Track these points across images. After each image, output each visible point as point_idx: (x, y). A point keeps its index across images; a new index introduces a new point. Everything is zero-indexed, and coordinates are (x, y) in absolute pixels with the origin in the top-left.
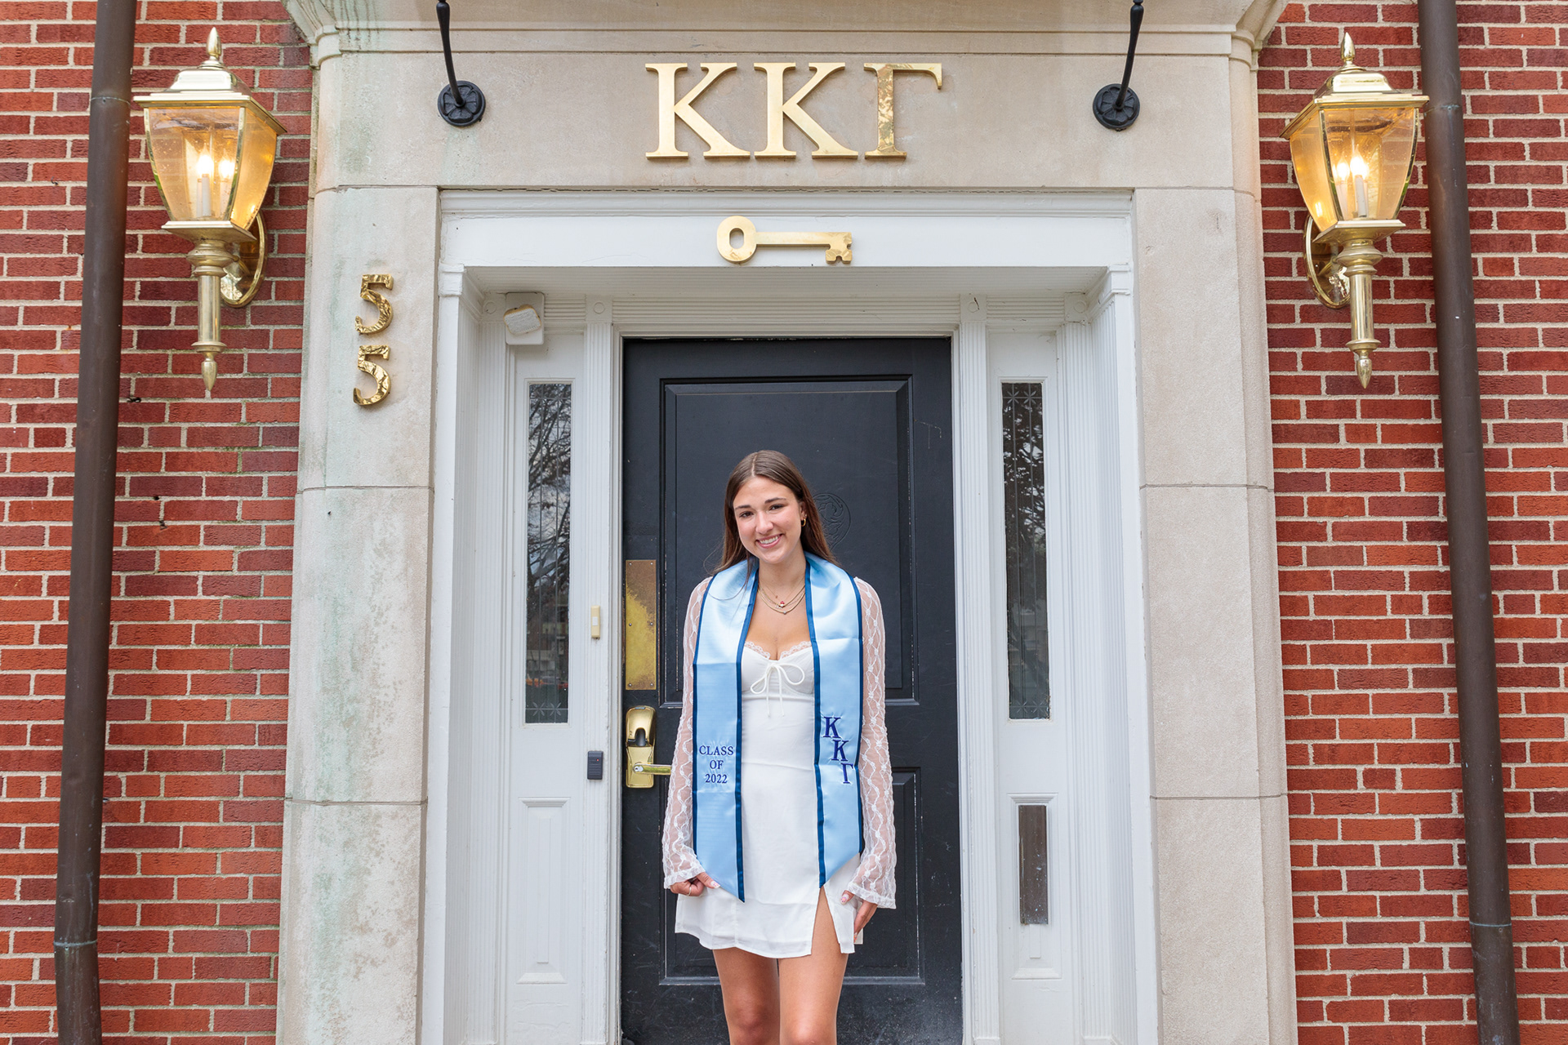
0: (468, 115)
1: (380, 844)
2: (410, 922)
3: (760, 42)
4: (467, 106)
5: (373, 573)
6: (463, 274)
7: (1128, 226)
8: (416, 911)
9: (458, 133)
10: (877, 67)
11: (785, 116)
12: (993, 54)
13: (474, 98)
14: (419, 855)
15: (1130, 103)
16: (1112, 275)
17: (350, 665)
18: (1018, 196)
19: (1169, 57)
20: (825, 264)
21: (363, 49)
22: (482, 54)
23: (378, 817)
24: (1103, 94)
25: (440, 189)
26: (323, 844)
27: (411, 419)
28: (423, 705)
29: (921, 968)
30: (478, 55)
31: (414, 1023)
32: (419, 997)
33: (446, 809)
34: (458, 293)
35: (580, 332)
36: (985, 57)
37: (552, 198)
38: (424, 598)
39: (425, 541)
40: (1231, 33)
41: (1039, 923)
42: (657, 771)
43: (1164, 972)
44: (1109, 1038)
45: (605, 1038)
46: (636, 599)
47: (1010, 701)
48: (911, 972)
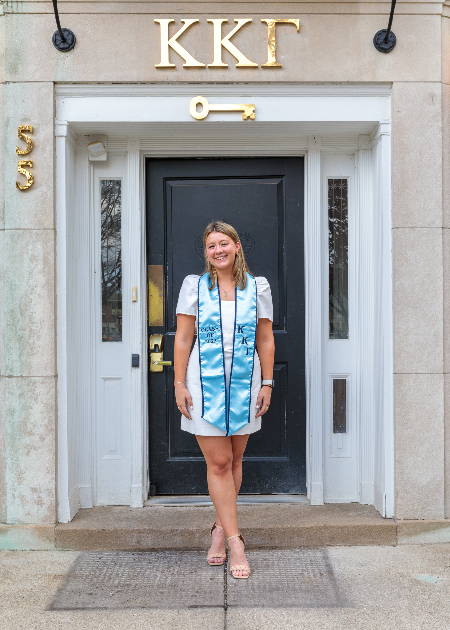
0: (66, 46)
1: (36, 395)
2: (51, 430)
3: (210, 8)
4: (67, 41)
5: (29, 270)
6: (67, 125)
7: (389, 101)
8: (53, 426)
9: (62, 55)
10: (267, 21)
11: (223, 46)
12: (325, 14)
13: (70, 37)
14: (54, 400)
15: (392, 39)
16: (381, 125)
17: (19, 313)
18: (336, 86)
19: (411, 16)
20: (242, 120)
21: (15, 12)
22: (74, 15)
23: (35, 383)
24: (379, 34)
25: (55, 83)
26: (10, 395)
27: (44, 196)
28: (54, 331)
29: (287, 453)
30: (71, 15)
31: (54, 475)
32: (56, 463)
33: (66, 380)
34: (65, 135)
35: (125, 155)
36: (321, 15)
37: (109, 87)
38: (53, 282)
39: (53, 255)
40: (443, 3)
41: (342, 433)
42: (164, 364)
43: (397, 452)
44: (373, 483)
45: (142, 483)
46: (153, 284)
47: (330, 331)
48: (283, 455)
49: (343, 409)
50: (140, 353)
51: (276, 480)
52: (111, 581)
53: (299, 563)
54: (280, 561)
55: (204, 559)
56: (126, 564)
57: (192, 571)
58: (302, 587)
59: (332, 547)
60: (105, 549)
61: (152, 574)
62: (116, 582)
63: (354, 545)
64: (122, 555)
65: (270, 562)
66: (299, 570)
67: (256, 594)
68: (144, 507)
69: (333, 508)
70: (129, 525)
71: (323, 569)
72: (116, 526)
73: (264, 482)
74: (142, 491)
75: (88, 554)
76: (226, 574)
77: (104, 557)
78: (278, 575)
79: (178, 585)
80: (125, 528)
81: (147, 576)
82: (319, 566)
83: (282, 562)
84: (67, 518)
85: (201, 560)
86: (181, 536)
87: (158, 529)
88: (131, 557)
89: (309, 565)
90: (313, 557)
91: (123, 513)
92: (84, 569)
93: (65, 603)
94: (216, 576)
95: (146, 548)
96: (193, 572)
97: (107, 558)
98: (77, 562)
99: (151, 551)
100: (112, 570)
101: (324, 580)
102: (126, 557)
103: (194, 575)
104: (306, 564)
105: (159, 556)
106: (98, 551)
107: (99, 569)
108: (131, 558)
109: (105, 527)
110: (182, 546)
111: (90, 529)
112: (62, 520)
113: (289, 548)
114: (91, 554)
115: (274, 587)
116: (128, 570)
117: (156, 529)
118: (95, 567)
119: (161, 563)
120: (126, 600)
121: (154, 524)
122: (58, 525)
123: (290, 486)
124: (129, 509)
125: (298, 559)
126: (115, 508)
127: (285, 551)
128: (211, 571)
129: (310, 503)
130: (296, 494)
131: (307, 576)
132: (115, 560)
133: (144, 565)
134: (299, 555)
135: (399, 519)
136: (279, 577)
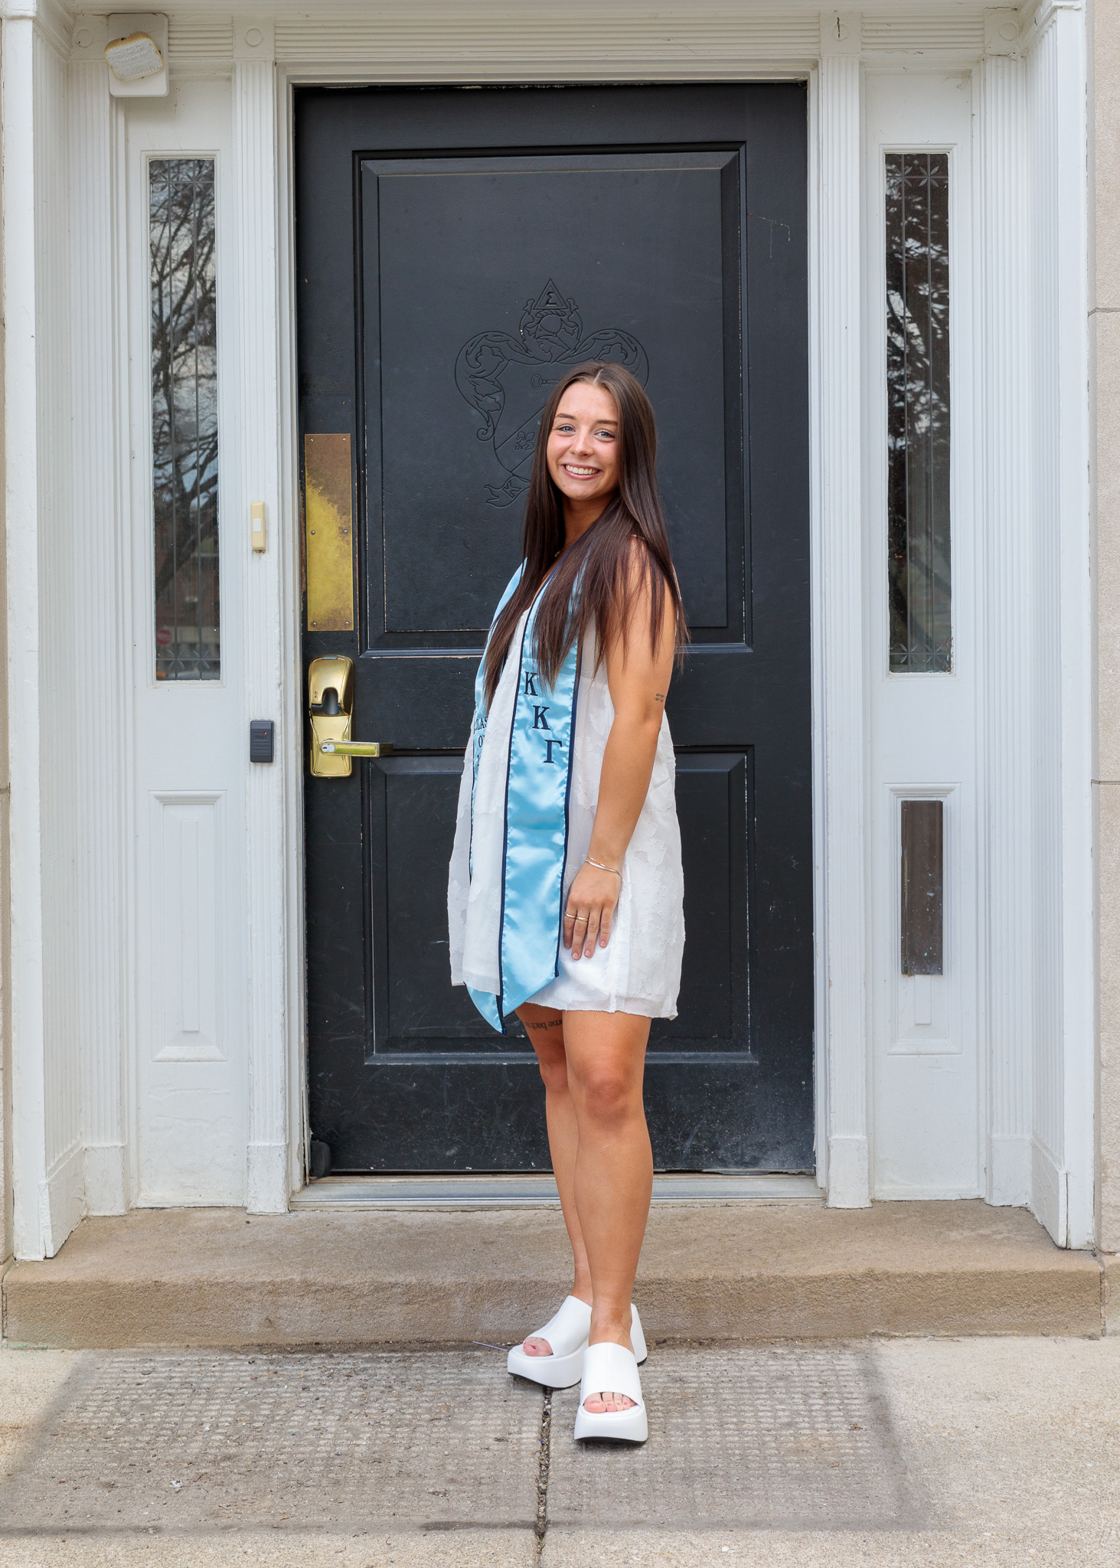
29: (753, 1039)
33: (37, 801)
34: (31, 13)
35: (225, 76)
41: (928, 974)
42: (356, 751)
43: (1104, 1035)
44: (1028, 1137)
45: (284, 1137)
46: (320, 494)
47: (891, 645)
48: (739, 1046)
49: (933, 898)
50: (275, 716)
51: (717, 1126)
52: (177, 1445)
53: (784, 1391)
54: (724, 1385)
55: (480, 1376)
56: (228, 1391)
57: (437, 1413)
58: (789, 1465)
59: (893, 1342)
60: (162, 1344)
61: (310, 1424)
62: (195, 1448)
63: (964, 1335)
64: (217, 1363)
65: (691, 1388)
66: (780, 1413)
67: (641, 1487)
68: (290, 1212)
69: (898, 1216)
70: (239, 1268)
71: (860, 1409)
72: (200, 1271)
73: (679, 1132)
74: (285, 1162)
75: (107, 1359)
76: (549, 1425)
77: (160, 1369)
78: (713, 1427)
79: (392, 1458)
80: (227, 1278)
81: (294, 1430)
82: (846, 1401)
83: (730, 1388)
84: (42, 1244)
85: (468, 1381)
86: (407, 1303)
87: (333, 1280)
88: (246, 1371)
89: (816, 1396)
90: (829, 1372)
91: (224, 1230)
92: (92, 1406)
93: (27, 1514)
94: (516, 1429)
95: (295, 1340)
96: (440, 1419)
97: (167, 1374)
98: (72, 1385)
99: (310, 1352)
100: (182, 1411)
101: (859, 1445)
102: (229, 1371)
103: (444, 1426)
104: (807, 1395)
105: (334, 1367)
106: (140, 1350)
107: (142, 1407)
108: (244, 1374)
109: (162, 1274)
110: (410, 1337)
111: (114, 1279)
112: (25, 1251)
113: (754, 1342)
114: (117, 1360)
115: (699, 1465)
116: (235, 1410)
117: (326, 1281)
118: (128, 1402)
119: (340, 1389)
120: (224, 1506)
121: (321, 1266)
122: (14, 1266)
123: (761, 1146)
124: (241, 1217)
125: (779, 1379)
126: (198, 1214)
127: (742, 1353)
128: (500, 1415)
129: (825, 1199)
130: (782, 1173)
131: (808, 1432)
132: (193, 1380)
133: (284, 1395)
134: (784, 1365)
135: (1110, 1253)
136: (718, 1433)
